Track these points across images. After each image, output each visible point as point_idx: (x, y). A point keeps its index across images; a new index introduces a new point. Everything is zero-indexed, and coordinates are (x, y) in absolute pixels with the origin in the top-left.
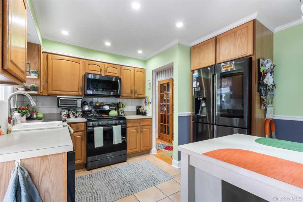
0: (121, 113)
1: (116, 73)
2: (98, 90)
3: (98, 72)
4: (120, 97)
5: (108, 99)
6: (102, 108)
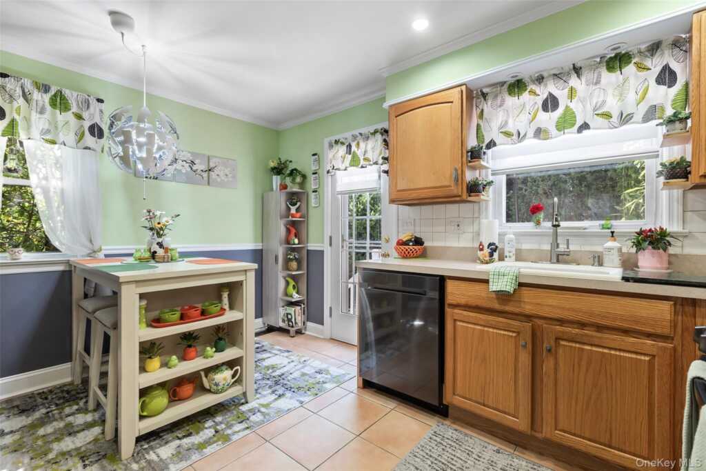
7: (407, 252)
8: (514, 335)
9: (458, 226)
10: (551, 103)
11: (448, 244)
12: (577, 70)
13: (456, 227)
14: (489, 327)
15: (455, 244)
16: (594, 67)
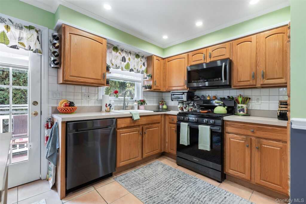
0: (239, 110)
1: (224, 55)
2: (198, 82)
3: (201, 61)
4: (232, 87)
5: (224, 91)
6: (212, 103)
7: (67, 111)
8: (137, 132)
9: (89, 96)
10: (124, 59)
11: (83, 105)
12: (130, 53)
13: (87, 97)
14: (131, 132)
15: (86, 105)
16: (133, 55)
